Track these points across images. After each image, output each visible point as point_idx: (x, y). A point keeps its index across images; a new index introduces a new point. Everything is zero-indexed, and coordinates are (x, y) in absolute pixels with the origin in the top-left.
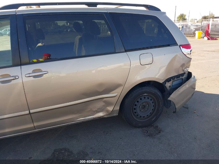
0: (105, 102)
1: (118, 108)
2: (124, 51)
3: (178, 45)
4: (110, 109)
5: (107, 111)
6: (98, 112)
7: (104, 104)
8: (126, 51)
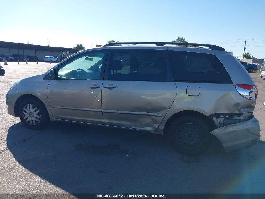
0: (152, 119)
1: (162, 127)
2: (174, 81)
3: (233, 84)
4: (156, 126)
5: (154, 128)
6: (146, 125)
7: (152, 121)
8: (175, 81)
